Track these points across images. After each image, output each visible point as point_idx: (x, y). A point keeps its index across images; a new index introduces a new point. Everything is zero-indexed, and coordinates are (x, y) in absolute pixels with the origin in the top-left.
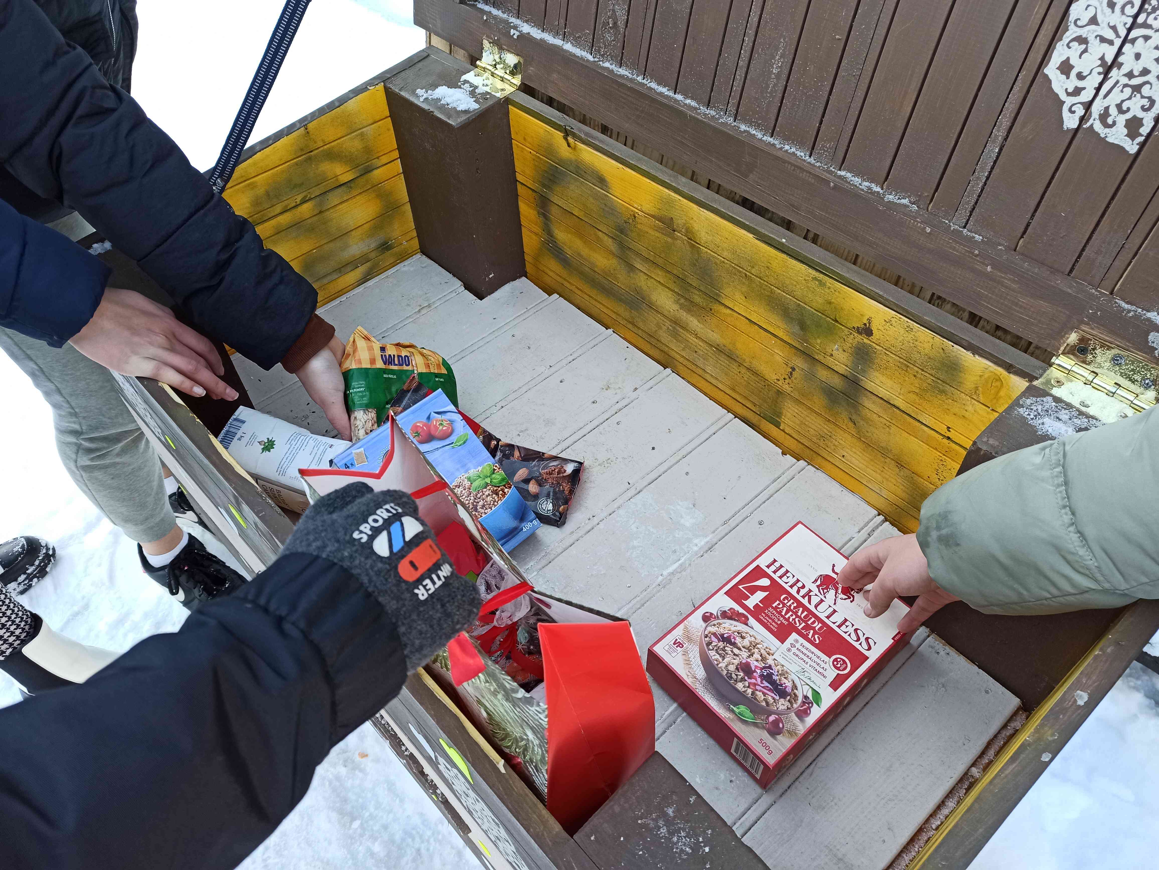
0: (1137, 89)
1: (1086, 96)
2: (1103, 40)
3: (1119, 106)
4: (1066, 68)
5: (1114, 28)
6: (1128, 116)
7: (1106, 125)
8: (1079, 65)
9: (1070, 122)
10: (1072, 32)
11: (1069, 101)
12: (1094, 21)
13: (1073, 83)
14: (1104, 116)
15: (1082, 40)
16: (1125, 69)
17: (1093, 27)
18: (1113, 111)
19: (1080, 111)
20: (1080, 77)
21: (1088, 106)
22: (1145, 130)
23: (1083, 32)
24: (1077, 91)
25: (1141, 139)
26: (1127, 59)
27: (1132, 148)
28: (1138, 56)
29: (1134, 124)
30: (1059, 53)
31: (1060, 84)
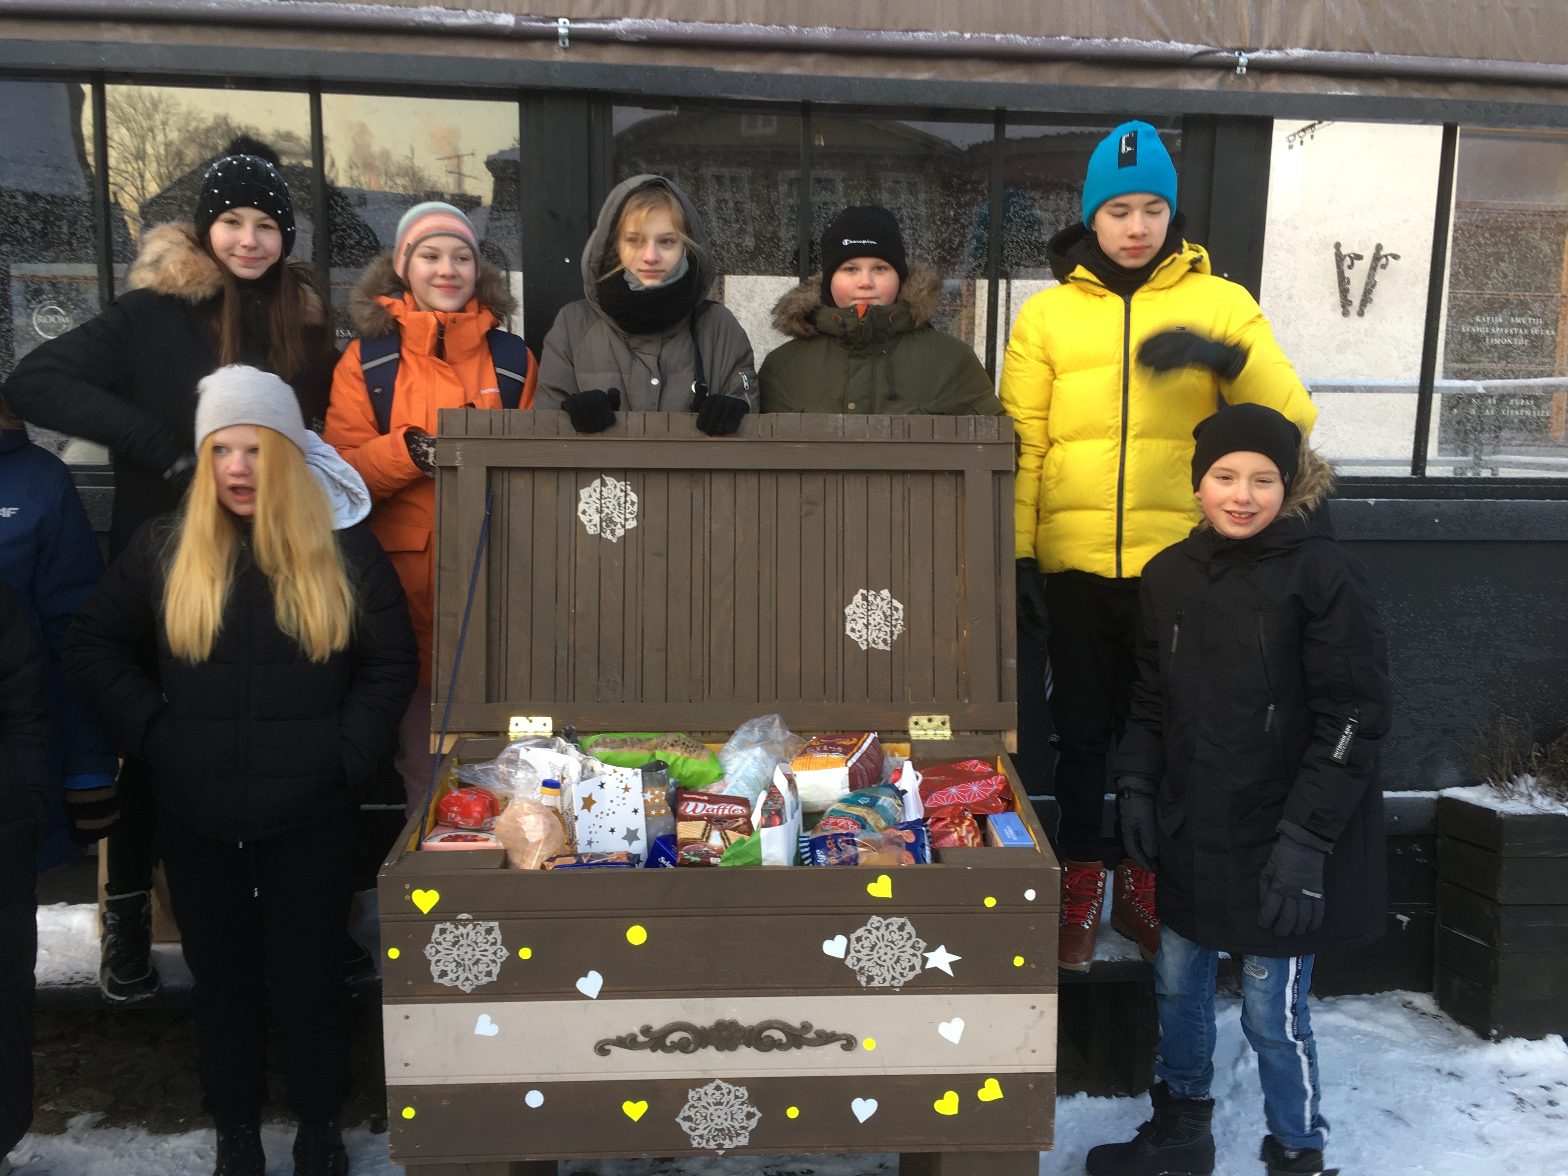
0: (879, 630)
1: (865, 637)
2: (861, 618)
3: (877, 637)
4: (853, 630)
5: (862, 613)
6: (882, 639)
7: (877, 644)
8: (857, 628)
9: (864, 647)
10: (849, 618)
11: (859, 641)
12: (854, 613)
13: (858, 635)
14: (874, 641)
15: (854, 620)
16: (873, 625)
17: (855, 615)
18: (876, 639)
19: (865, 643)
20: (859, 631)
21: (867, 640)
22: (889, 641)
23: (853, 617)
24: (861, 637)
25: (889, 645)
26: (871, 621)
27: (888, 649)
28: (874, 619)
29: (885, 641)
30: (848, 627)
31: (853, 636)
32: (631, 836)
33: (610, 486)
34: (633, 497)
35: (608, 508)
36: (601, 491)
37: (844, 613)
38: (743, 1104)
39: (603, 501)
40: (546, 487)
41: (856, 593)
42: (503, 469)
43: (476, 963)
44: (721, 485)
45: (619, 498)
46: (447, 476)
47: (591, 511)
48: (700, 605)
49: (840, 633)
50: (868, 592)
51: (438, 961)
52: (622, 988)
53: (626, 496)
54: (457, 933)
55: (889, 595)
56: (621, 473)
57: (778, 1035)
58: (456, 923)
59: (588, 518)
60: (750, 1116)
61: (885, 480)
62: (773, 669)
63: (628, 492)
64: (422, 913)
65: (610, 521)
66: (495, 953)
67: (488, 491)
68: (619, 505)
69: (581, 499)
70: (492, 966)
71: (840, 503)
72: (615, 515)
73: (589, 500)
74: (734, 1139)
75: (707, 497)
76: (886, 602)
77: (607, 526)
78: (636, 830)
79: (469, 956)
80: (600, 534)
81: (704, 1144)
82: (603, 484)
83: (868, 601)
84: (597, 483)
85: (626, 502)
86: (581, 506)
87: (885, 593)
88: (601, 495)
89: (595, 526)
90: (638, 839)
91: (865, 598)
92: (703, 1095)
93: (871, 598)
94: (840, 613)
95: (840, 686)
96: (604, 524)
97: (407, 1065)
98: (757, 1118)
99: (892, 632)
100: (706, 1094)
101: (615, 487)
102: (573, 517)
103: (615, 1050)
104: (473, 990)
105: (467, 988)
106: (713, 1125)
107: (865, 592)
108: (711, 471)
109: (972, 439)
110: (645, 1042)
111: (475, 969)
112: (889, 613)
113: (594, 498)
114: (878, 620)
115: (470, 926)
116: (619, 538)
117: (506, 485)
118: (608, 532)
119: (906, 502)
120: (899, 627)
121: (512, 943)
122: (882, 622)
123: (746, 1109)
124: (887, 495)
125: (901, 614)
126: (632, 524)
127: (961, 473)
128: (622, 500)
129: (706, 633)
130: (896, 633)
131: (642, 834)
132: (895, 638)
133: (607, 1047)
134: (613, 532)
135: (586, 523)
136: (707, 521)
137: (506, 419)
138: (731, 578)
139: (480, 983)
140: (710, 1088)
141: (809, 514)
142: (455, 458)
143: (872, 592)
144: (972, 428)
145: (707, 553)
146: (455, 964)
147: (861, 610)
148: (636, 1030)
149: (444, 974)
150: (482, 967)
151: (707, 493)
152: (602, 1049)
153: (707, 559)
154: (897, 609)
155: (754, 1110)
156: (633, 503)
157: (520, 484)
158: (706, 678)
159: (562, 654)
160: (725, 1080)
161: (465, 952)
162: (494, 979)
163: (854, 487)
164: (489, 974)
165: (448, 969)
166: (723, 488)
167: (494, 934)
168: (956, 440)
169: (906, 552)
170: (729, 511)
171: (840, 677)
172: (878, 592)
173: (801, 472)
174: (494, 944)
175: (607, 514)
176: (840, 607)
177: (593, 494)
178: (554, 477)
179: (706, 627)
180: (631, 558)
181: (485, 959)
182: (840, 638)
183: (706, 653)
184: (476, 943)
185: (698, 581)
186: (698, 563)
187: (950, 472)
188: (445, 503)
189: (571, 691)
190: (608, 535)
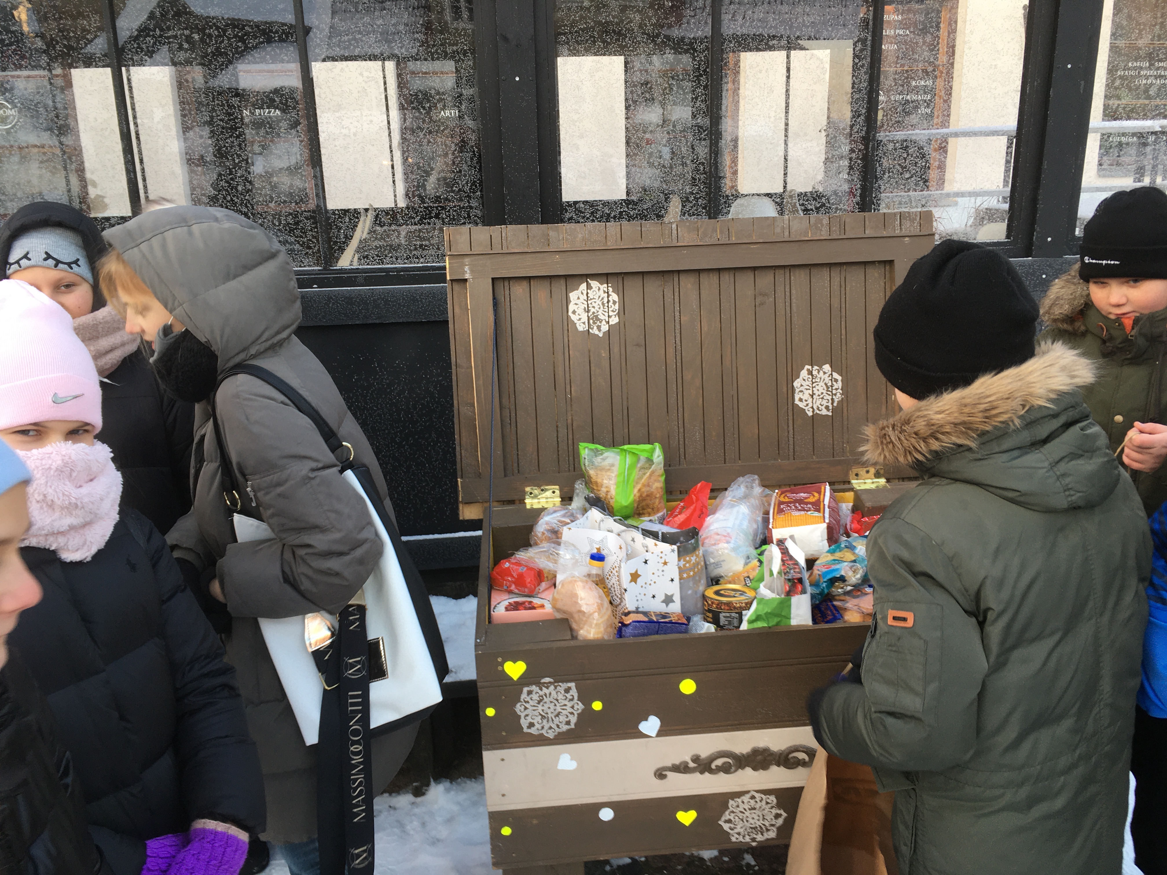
0: (822, 398)
1: (810, 405)
2: (807, 389)
3: (821, 405)
4: (801, 400)
5: (808, 385)
6: (824, 406)
7: (821, 411)
8: (804, 398)
9: (810, 414)
10: (797, 390)
11: (806, 408)
12: (802, 385)
13: (805, 403)
14: (818, 409)
15: (801, 391)
16: (817, 395)
17: (802, 387)
19: (811, 410)
20: (806, 401)
21: (812, 408)
22: (831, 408)
23: (800, 389)
24: (807, 405)
25: (831, 411)
26: (815, 392)
27: (830, 414)
28: (818, 390)
29: (827, 408)
30: (797, 397)
31: (801, 405)
32: (668, 600)
33: (594, 289)
34: (614, 297)
35: (594, 307)
36: (587, 293)
37: (793, 386)
38: (772, 807)
39: (589, 302)
40: (541, 292)
41: (803, 369)
42: (504, 279)
43: (558, 715)
44: (688, 283)
45: (603, 299)
46: (456, 287)
47: (580, 311)
48: (675, 386)
49: (790, 403)
50: (812, 367)
51: (527, 715)
52: (677, 727)
53: (608, 297)
54: (541, 693)
55: (830, 369)
56: (604, 277)
57: (802, 756)
58: (540, 685)
59: (578, 317)
60: (777, 816)
61: (825, 272)
62: (736, 436)
63: (610, 293)
64: (512, 679)
65: (597, 318)
66: (573, 707)
67: (494, 298)
68: (603, 304)
69: (571, 301)
70: (571, 717)
71: (788, 294)
72: (600, 313)
73: (578, 302)
74: (765, 834)
75: (677, 294)
76: (827, 375)
77: (594, 323)
78: (672, 595)
79: (552, 710)
80: (589, 330)
81: (741, 839)
82: (589, 287)
83: (812, 375)
84: (584, 286)
85: (608, 302)
86: (571, 308)
87: (827, 367)
88: (588, 297)
89: (584, 323)
90: (673, 601)
91: (810, 373)
92: (741, 803)
93: (815, 373)
94: (790, 386)
95: (791, 447)
96: (591, 321)
97: (503, 795)
98: (783, 817)
99: (832, 399)
100: (743, 802)
101: (599, 289)
102: (565, 317)
103: (670, 774)
104: (555, 736)
105: (551, 735)
106: (748, 825)
107: (810, 367)
108: (679, 272)
109: (898, 232)
110: (694, 768)
111: (556, 720)
112: (830, 384)
113: (582, 300)
114: (821, 390)
115: (552, 687)
116: (604, 333)
117: (507, 292)
118: (595, 328)
119: (843, 289)
120: (838, 395)
121: (586, 698)
122: (825, 392)
123: (774, 811)
124: (827, 284)
125: (840, 384)
126: (614, 320)
127: (891, 262)
128: (606, 300)
129: (681, 409)
130: (836, 400)
131: (677, 598)
132: (835, 404)
133: (664, 773)
134: (599, 328)
135: (576, 321)
136: (677, 314)
137: (504, 235)
138: (699, 362)
139: (560, 730)
140: (746, 798)
141: (762, 304)
142: (464, 272)
143: (816, 367)
144: (898, 222)
145: (678, 342)
146: (540, 717)
147: (807, 383)
148: (688, 759)
149: (531, 725)
150: (562, 718)
151: (677, 290)
152: (660, 774)
153: (679, 347)
154: (836, 381)
155: (781, 812)
156: (614, 302)
157: (519, 290)
158: (682, 446)
159: (563, 432)
160: (757, 791)
161: (548, 708)
162: (573, 726)
163: (800, 278)
164: (568, 723)
165: (535, 722)
166: (689, 286)
167: (571, 692)
168: (885, 234)
169: (843, 332)
170: (695, 305)
171: (791, 439)
172: (821, 367)
173: (754, 269)
174: (572, 700)
175: (594, 313)
176: (790, 381)
177: (581, 296)
178: (547, 283)
179: (680, 404)
180: (616, 350)
181: (564, 712)
182: (790, 407)
183: (681, 425)
184: (557, 700)
185: (672, 366)
186: (671, 351)
187: (880, 262)
188: (457, 310)
189: (571, 463)
190: (595, 331)
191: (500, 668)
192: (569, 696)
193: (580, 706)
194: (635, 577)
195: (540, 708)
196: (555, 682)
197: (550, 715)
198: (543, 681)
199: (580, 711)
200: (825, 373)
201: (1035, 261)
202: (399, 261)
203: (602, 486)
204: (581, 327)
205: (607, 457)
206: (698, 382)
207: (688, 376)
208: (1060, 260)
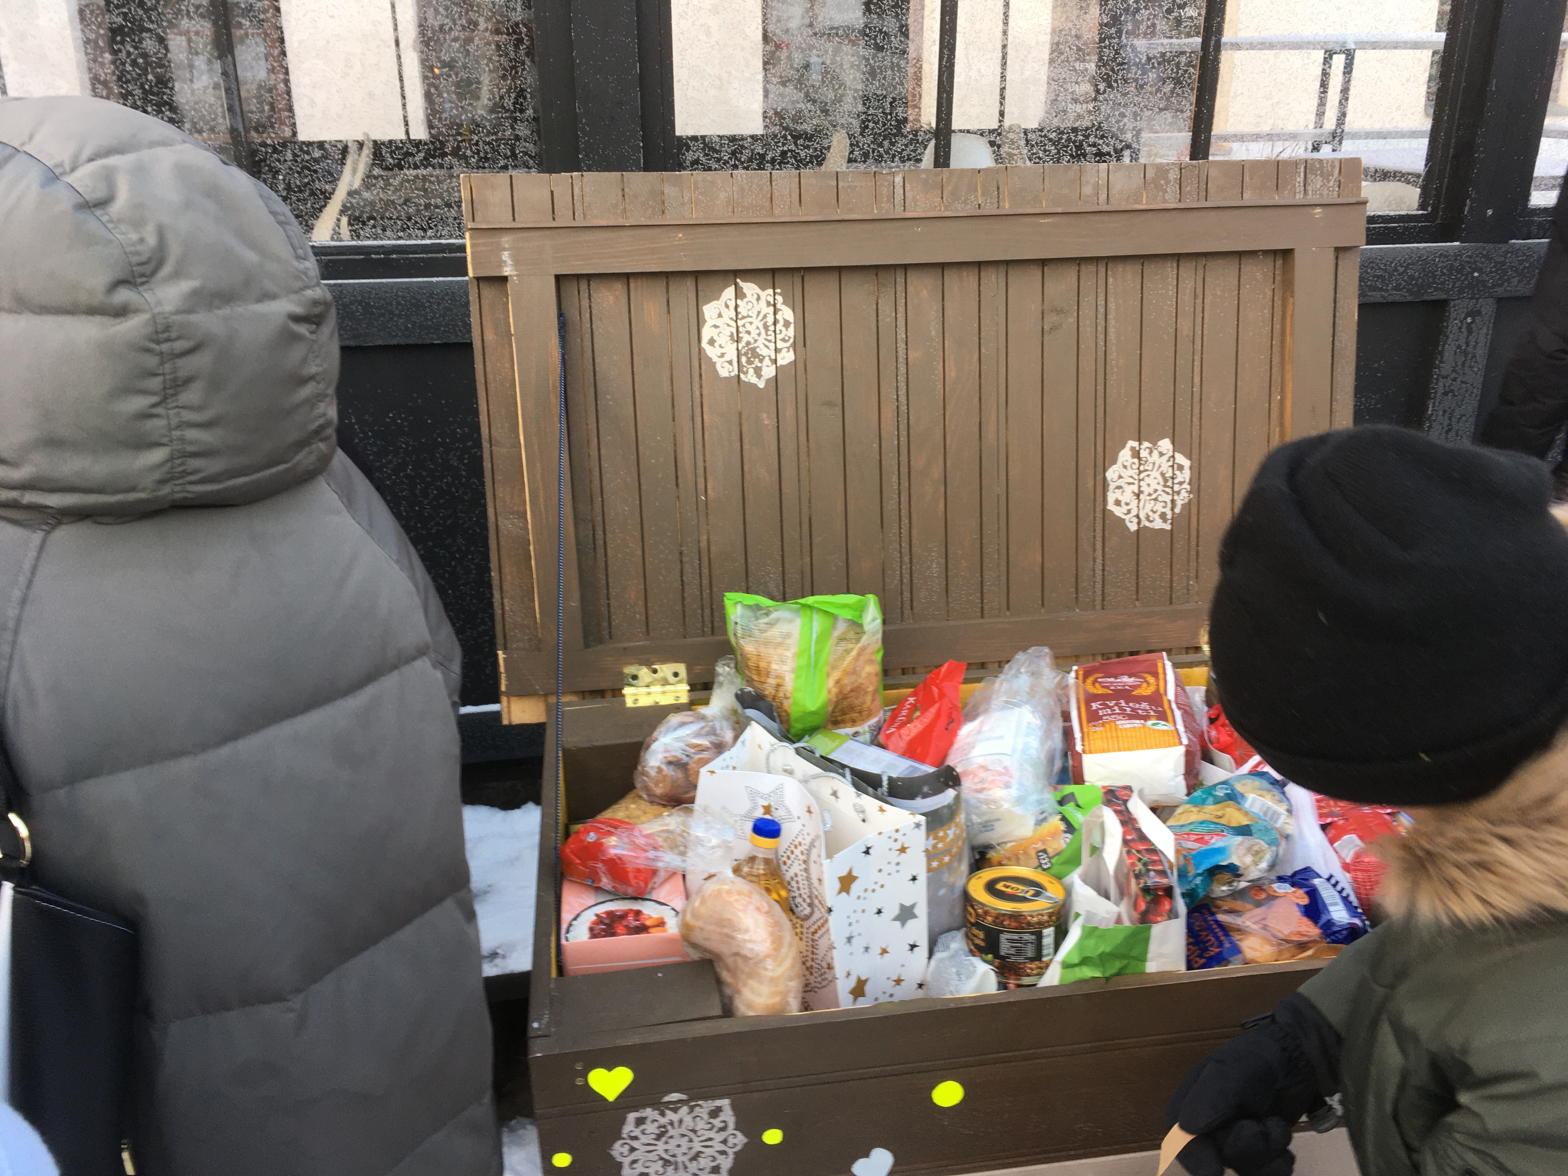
0: (1156, 499)
1: (1134, 512)
2: (1129, 484)
3: (1152, 511)
4: (1118, 503)
5: (1131, 477)
6: (1159, 513)
7: (1152, 522)
8: (1124, 499)
9: (1133, 527)
10: (1112, 486)
11: (1127, 518)
12: (1120, 477)
13: (1125, 509)
14: (1148, 518)
15: (1119, 487)
16: (1146, 493)
17: (1121, 480)
18: (1150, 514)
19: (1135, 520)
20: (1127, 504)
21: (1137, 516)
22: (1169, 516)
23: (1117, 484)
24: (1129, 512)
25: (1170, 521)
26: (1144, 488)
27: (1168, 527)
28: (1149, 485)
29: (1163, 516)
30: (1111, 497)
31: (1119, 512)
32: (906, 914)
33: (749, 297)
34: (787, 313)
35: (748, 333)
36: (736, 307)
37: (1105, 478)
39: (740, 323)
40: (649, 303)
41: (1123, 447)
42: (578, 277)
43: (696, 1157)
44: (921, 289)
45: (765, 316)
46: (488, 292)
47: (723, 339)
48: (895, 478)
49: (1099, 509)
50: (1140, 444)
51: (635, 1162)
53: (775, 314)
54: (663, 1121)
55: (1170, 447)
56: (768, 275)
58: (661, 1107)
59: (719, 351)
61: (1170, 270)
62: (1003, 568)
63: (779, 306)
64: (605, 1099)
65: (753, 354)
66: (725, 1142)
67: (561, 314)
68: (766, 327)
69: (705, 321)
70: (721, 1159)
71: (1101, 310)
72: (759, 344)
73: (719, 322)
75: (901, 309)
76: (1166, 458)
77: (749, 362)
78: (914, 906)
79: (684, 1149)
80: (739, 376)
82: (739, 294)
83: (1140, 459)
84: (730, 292)
85: (775, 323)
86: (707, 333)
87: (1165, 444)
88: (737, 313)
89: (730, 362)
90: (915, 916)
91: (1136, 454)
93: (1144, 454)
94: (1099, 478)
95: (1099, 586)
96: (744, 359)
99: (1173, 501)
101: (758, 299)
102: (695, 351)
107: (1135, 444)
108: (906, 267)
109: (1299, 198)
111: (693, 1166)
112: (1169, 474)
113: (726, 318)
114: (1154, 485)
115: (685, 1109)
116: (768, 381)
117: (585, 303)
118: (751, 371)
119: (1199, 301)
120: (1184, 494)
121: (751, 1125)
122: (1160, 488)
124: (1171, 293)
125: (1187, 474)
126: (787, 357)
127: (1287, 254)
128: (770, 320)
129: (905, 521)
130: (1179, 503)
131: (921, 909)
132: (1177, 510)
134: (758, 372)
135: (715, 359)
136: (902, 346)
137: (577, 190)
138: (939, 436)
141: (1055, 328)
142: (501, 264)
143: (1146, 444)
144: (1301, 179)
145: (903, 399)
146: (661, 1163)
147: (1130, 472)
150: (705, 1162)
151: (901, 301)
153: (904, 408)
154: (1181, 468)
157: (608, 301)
158: (907, 589)
159: (691, 565)
161: (676, 1146)
163: (1124, 281)
164: (715, 1169)
166: (925, 293)
167: (722, 1117)
168: (1277, 199)
169: (1197, 380)
170: (934, 331)
171: (1099, 572)
172: (1155, 443)
173: (1043, 263)
174: (723, 1129)
175: (748, 343)
176: (1100, 469)
177: (725, 312)
178: (659, 287)
179: (904, 512)
180: (788, 412)
181: (708, 1151)
182: (1099, 515)
183: (905, 550)
184: (694, 1131)
185: (889, 442)
186: (889, 412)
187: (1266, 252)
188: (489, 336)
189: (707, 618)
190: (750, 377)
191: (579, 1082)
192: (717, 1122)
193: (740, 1139)
194: (847, 882)
195: (661, 1146)
196: (691, 1099)
197: (680, 1159)
198: (666, 1099)
199: (738, 1148)
200: (1161, 454)
201: (1464, 248)
202: (388, 233)
203: (768, 674)
204: (725, 371)
205: (778, 620)
206: (937, 472)
207: (919, 462)
208: (1504, 247)
